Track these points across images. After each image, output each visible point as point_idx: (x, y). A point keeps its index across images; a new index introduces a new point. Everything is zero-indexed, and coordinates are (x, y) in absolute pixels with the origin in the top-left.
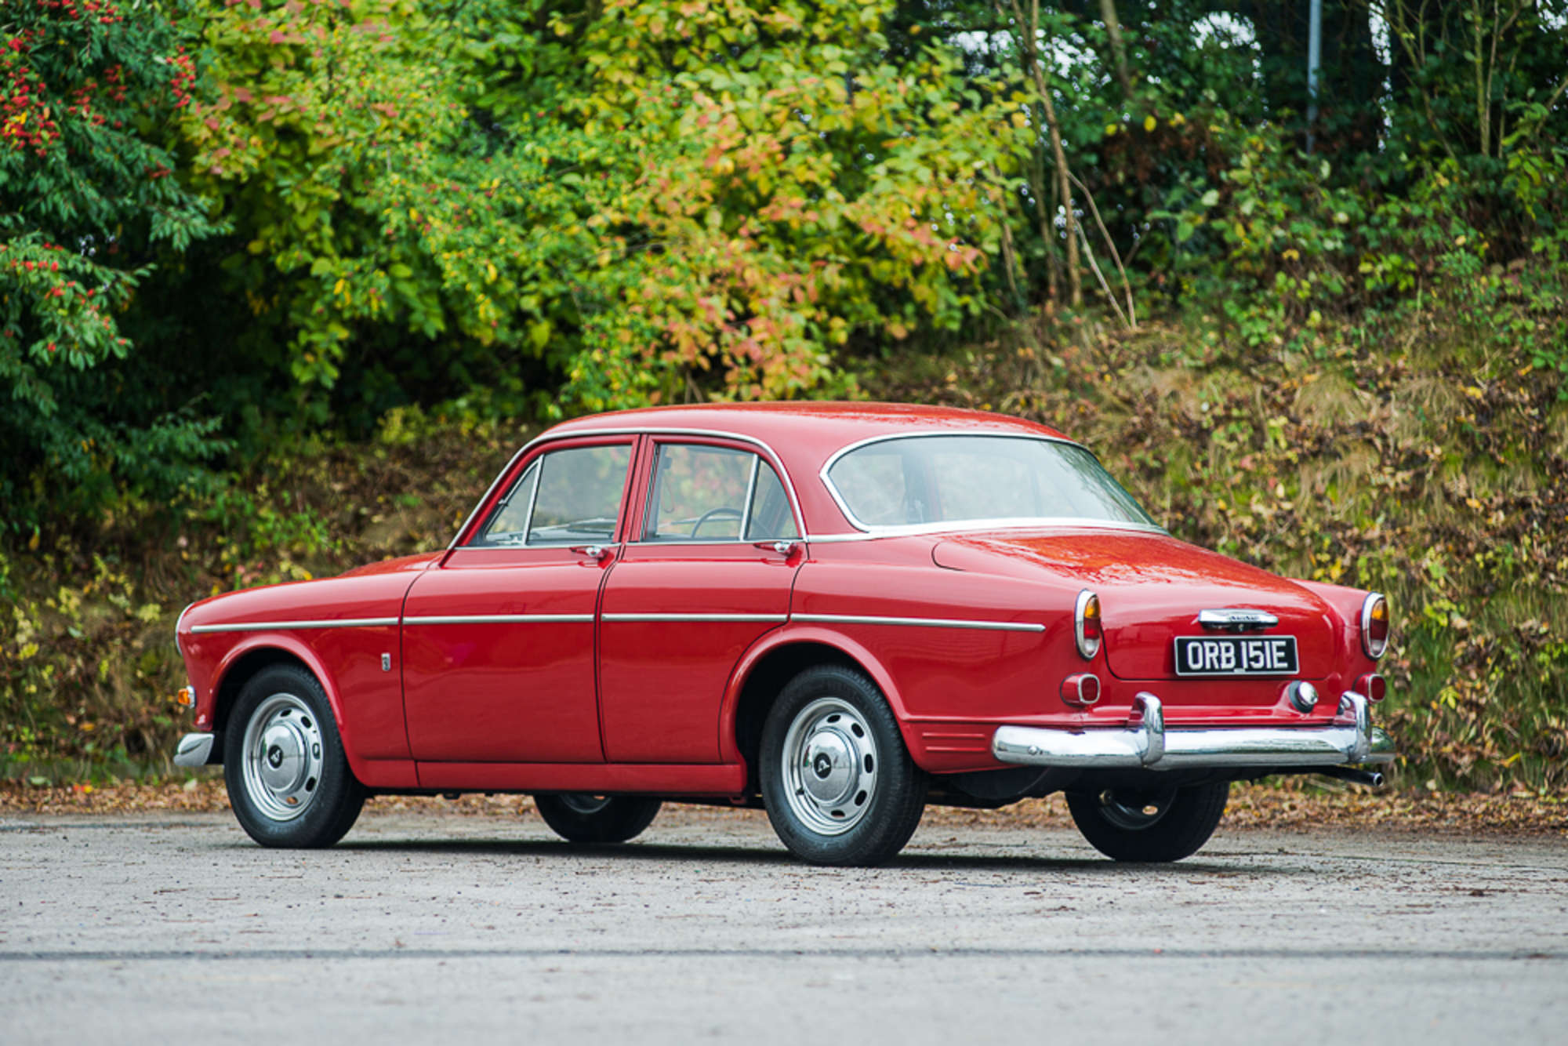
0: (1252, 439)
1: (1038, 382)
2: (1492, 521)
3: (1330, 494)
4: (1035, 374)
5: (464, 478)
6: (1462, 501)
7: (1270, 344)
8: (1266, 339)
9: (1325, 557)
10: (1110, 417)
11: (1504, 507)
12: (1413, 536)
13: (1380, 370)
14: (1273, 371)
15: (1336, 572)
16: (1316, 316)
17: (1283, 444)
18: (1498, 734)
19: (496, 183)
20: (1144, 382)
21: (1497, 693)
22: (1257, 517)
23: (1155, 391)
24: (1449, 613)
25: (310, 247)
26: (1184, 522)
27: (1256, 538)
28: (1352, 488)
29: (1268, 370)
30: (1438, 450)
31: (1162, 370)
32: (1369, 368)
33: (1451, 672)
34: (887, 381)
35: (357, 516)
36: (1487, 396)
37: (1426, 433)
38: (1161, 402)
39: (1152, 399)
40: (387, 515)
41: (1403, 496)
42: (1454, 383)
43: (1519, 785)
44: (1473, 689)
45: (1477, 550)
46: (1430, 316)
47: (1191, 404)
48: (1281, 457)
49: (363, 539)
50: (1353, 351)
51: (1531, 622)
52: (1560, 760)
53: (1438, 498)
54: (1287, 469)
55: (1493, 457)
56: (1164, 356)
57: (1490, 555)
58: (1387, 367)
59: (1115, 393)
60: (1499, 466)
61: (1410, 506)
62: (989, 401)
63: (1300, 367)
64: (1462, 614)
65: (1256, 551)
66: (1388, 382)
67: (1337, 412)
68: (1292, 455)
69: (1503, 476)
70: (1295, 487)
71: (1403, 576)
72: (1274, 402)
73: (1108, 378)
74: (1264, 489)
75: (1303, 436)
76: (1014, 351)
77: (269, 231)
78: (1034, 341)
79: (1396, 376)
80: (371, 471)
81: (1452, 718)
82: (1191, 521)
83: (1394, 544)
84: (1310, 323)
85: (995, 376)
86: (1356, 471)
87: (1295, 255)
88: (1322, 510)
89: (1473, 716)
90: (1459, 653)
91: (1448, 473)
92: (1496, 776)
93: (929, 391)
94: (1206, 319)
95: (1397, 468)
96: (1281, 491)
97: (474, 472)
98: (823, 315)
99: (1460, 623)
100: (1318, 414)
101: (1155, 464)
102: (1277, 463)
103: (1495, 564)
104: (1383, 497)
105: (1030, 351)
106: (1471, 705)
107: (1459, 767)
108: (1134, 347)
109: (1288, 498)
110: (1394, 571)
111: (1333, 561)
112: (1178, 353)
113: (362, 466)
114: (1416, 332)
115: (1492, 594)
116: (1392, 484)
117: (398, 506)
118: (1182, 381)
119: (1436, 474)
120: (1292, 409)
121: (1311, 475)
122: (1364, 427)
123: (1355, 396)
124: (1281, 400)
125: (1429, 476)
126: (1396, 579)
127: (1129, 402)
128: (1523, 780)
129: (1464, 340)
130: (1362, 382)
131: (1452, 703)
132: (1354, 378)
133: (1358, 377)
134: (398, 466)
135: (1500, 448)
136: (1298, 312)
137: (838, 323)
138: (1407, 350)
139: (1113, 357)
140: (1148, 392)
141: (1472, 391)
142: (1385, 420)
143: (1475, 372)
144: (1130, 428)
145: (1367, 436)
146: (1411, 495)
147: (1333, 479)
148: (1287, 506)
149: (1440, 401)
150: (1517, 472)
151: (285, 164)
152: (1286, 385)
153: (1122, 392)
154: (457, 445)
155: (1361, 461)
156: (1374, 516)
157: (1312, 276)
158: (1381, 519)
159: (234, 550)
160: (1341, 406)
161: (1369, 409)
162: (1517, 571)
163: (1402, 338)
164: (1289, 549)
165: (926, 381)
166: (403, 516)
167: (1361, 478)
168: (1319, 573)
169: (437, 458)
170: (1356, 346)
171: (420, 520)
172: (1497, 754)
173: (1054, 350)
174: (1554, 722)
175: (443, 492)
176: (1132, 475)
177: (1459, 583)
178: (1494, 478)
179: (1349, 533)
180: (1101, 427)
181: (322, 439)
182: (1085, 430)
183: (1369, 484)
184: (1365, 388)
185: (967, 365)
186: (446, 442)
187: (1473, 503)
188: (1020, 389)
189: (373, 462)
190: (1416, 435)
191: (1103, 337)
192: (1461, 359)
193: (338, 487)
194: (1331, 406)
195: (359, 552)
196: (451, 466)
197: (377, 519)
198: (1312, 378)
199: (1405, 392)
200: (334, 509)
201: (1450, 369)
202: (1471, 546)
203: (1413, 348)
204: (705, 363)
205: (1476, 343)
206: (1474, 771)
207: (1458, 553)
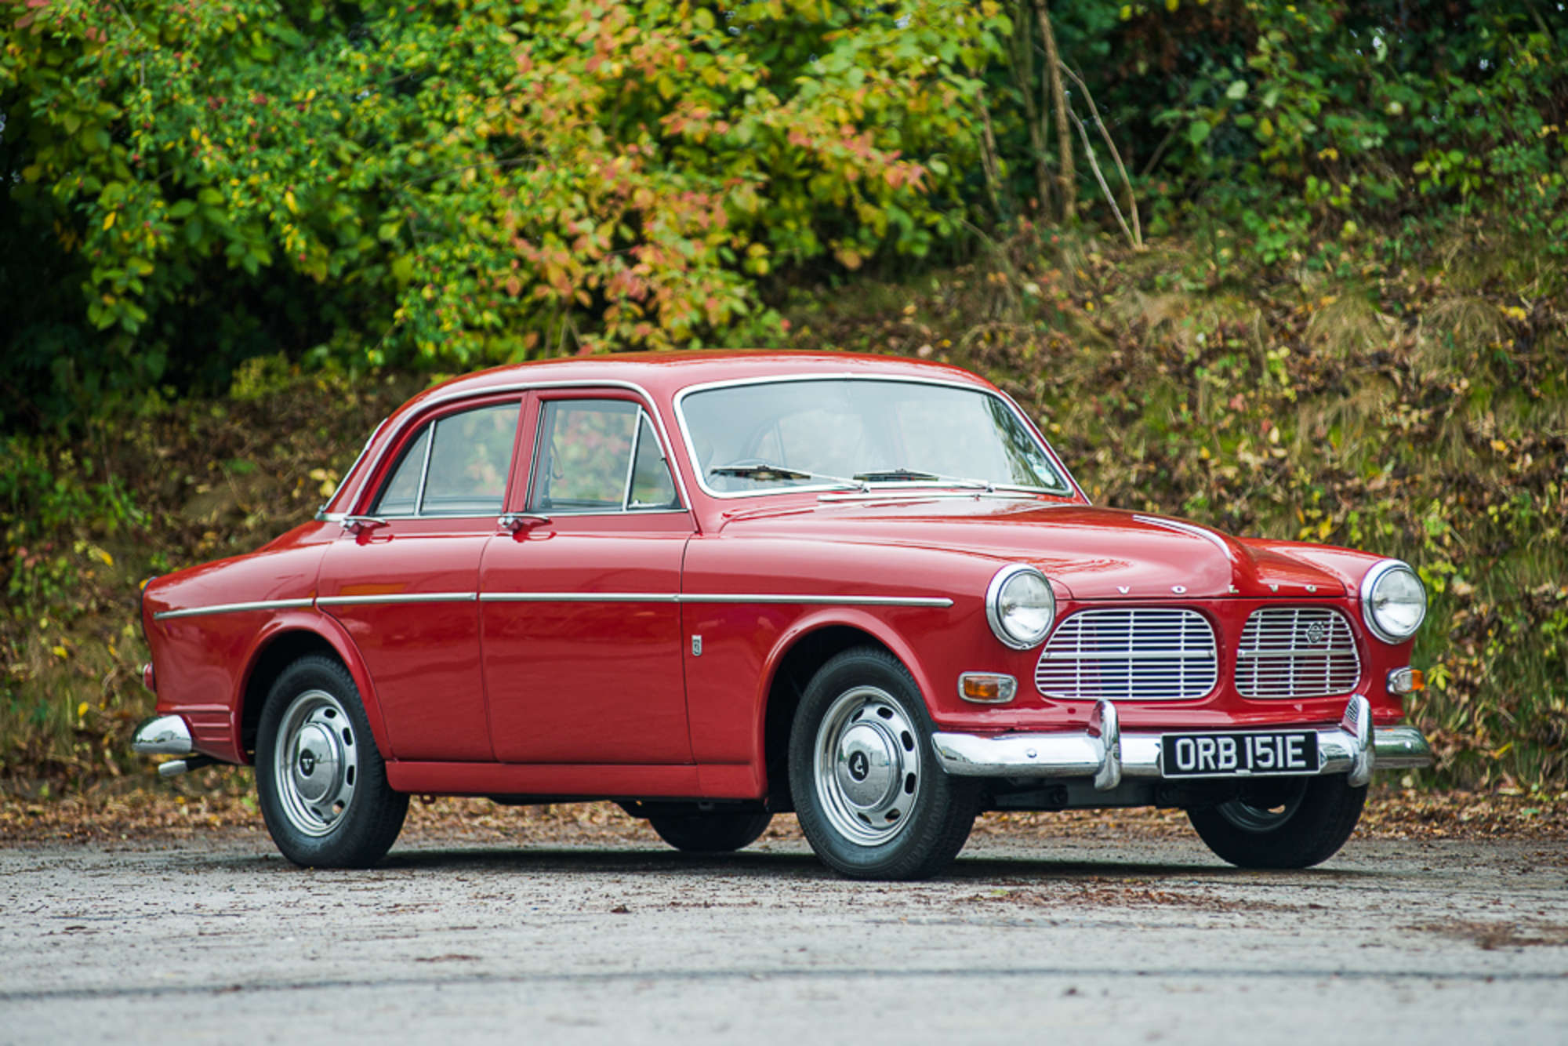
0: (1247, 374)
1: (1009, 313)
2: (1516, 467)
3: (1332, 438)
4: (1005, 304)
5: (313, 440)
6: (1486, 443)
7: (1288, 261)
8: (1284, 255)
9: (1316, 513)
10: (1087, 351)
11: (1533, 449)
12: (1423, 484)
13: (1412, 289)
14: (1287, 294)
15: (1325, 530)
16: (1351, 227)
17: (1284, 380)
18: (1491, 720)
19: (311, 94)
20: (1132, 310)
21: (1495, 670)
22: (1244, 468)
23: (1145, 321)
24: (1449, 577)
25: (95, 170)
26: (1155, 474)
27: (1235, 491)
28: (1359, 430)
29: (1278, 295)
30: (1465, 383)
31: (1157, 295)
32: (1399, 287)
33: (1445, 647)
34: (832, 316)
35: (182, 486)
36: (1531, 318)
37: (1454, 363)
38: (1150, 333)
39: (1138, 331)
40: (214, 485)
41: (1416, 438)
42: (1494, 303)
43: (1510, 780)
44: (1469, 667)
45: (1492, 502)
46: (1478, 223)
47: (1185, 335)
48: (1279, 396)
49: (183, 513)
50: (1384, 269)
51: (1548, 586)
52: (1560, 749)
53: (1457, 441)
54: (1284, 410)
55: (1526, 390)
56: (1159, 279)
57: (1505, 506)
58: (1420, 285)
59: (1097, 324)
60: (1533, 400)
61: (1424, 451)
62: (948, 337)
63: (1319, 287)
64: (1466, 578)
65: (1236, 507)
66: (1418, 304)
67: (1353, 340)
68: (1289, 393)
69: (1536, 413)
70: (1292, 431)
71: (1400, 533)
72: (1283, 329)
73: (1090, 306)
74: (1256, 433)
75: (1308, 370)
76: (984, 276)
77: (46, 154)
78: (1007, 264)
79: (1428, 293)
80: (204, 432)
81: (1440, 701)
82: (1163, 473)
83: (1399, 496)
84: (1344, 235)
85: (960, 306)
86: (1365, 410)
87: (1333, 154)
88: (1318, 457)
89: (1465, 698)
90: (1457, 624)
91: (1475, 409)
92: (1483, 771)
93: (880, 325)
94: (1221, 233)
95: (1414, 405)
96: (1275, 436)
97: (324, 432)
98: (742, 240)
99: (1462, 587)
100: (1330, 344)
101: (1130, 406)
102: (1272, 402)
103: (1510, 517)
104: (1395, 440)
105: (1002, 276)
106: (1463, 685)
107: (1439, 760)
108: (1130, 268)
109: (1282, 444)
110: (1389, 528)
111: (1324, 518)
112: (1177, 275)
113: (194, 428)
114: (1459, 243)
115: (1504, 554)
116: (1406, 425)
117: (227, 473)
118: (1178, 308)
119: (1457, 411)
120: (1303, 338)
121: (1311, 415)
122: (1382, 358)
123: (1375, 321)
124: (1291, 327)
125: (1449, 414)
126: (1391, 537)
127: (1110, 334)
128: (1514, 774)
129: (1514, 251)
130: (1386, 305)
131: (1441, 683)
132: (1378, 299)
133: (1383, 298)
134: (237, 427)
135: (1537, 380)
136: (1327, 223)
137: (758, 250)
138: (1447, 265)
139: (1103, 281)
140: (1135, 321)
141: (1515, 312)
142: (1408, 349)
143: (1521, 290)
144: (1108, 365)
145: (1385, 368)
146: (1425, 439)
147: (1337, 421)
148: (1280, 453)
149: (1474, 326)
150: (1554, 409)
151: (54, 75)
152: (1300, 309)
153: (1106, 323)
154: (309, 401)
155: (1372, 398)
156: (1382, 463)
157: (1354, 179)
158: (1389, 467)
159: (22, 528)
160: (1358, 333)
161: (1389, 336)
162: (1535, 526)
163: (1443, 250)
164: (1274, 504)
165: (880, 315)
166: (233, 486)
167: (1371, 418)
168: (1305, 532)
169: (284, 416)
170: (1388, 261)
171: (254, 489)
172: (1488, 744)
173: (1032, 275)
174: (1558, 705)
175: (286, 456)
176: (1103, 420)
177: (1468, 540)
178: (1526, 414)
179: (1349, 484)
180: (1076, 363)
181: (163, 396)
182: (1057, 369)
183: (1379, 425)
184: (1389, 312)
185: (931, 293)
186: (297, 398)
187: (1498, 445)
188: (985, 322)
189: (208, 422)
190: (1443, 365)
191: (1096, 258)
192: (1508, 274)
193: (163, 452)
194: (1347, 333)
195: (178, 527)
196: (297, 425)
197: (201, 489)
198: (1330, 300)
199: (1434, 315)
200: (156, 478)
201: (1492, 286)
202: (1487, 496)
203: (1453, 262)
204: (585, 299)
205: (1527, 254)
206: (1455, 765)
207: (1470, 506)
